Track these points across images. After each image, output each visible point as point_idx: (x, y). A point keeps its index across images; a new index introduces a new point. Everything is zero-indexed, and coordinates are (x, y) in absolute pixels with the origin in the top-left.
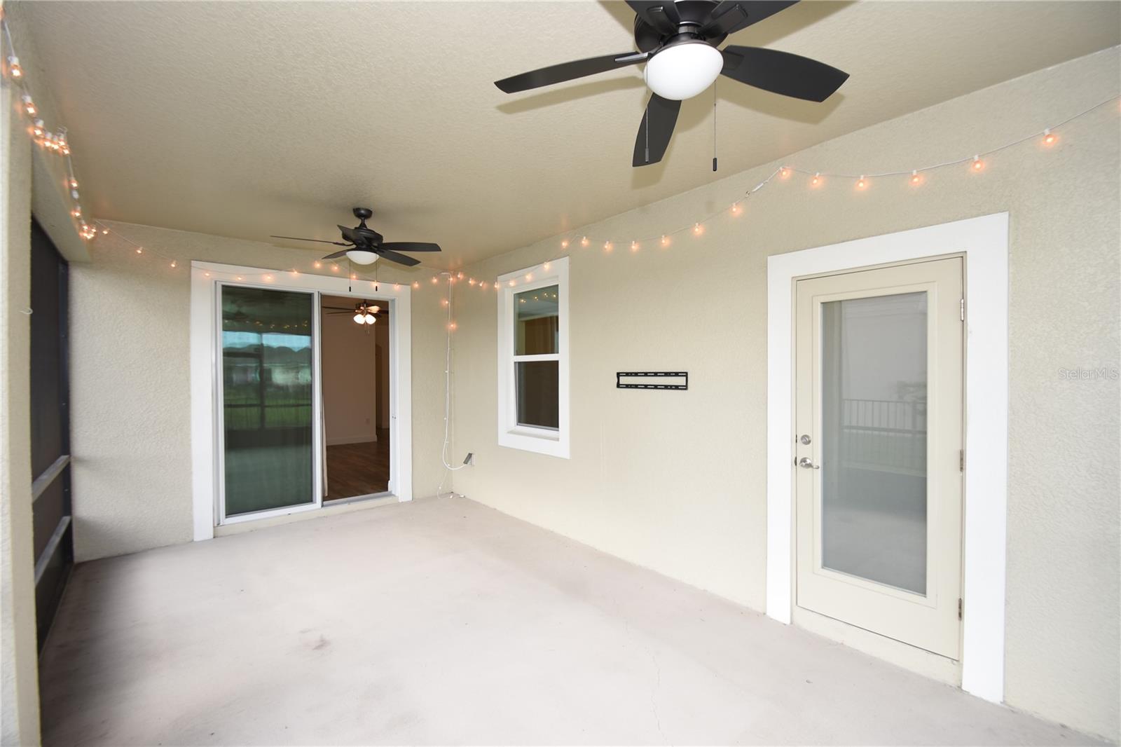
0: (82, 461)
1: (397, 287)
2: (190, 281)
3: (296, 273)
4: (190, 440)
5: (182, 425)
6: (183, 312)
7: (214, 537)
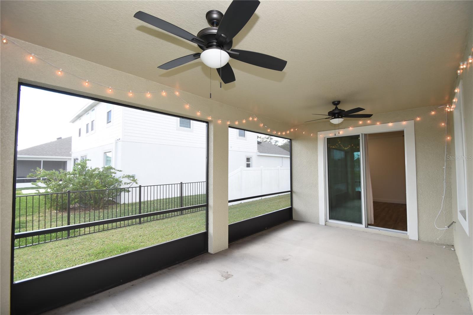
0: (295, 192)
1: (404, 123)
2: (317, 139)
3: (351, 128)
4: (318, 190)
5: (316, 185)
6: (316, 148)
7: (325, 225)
